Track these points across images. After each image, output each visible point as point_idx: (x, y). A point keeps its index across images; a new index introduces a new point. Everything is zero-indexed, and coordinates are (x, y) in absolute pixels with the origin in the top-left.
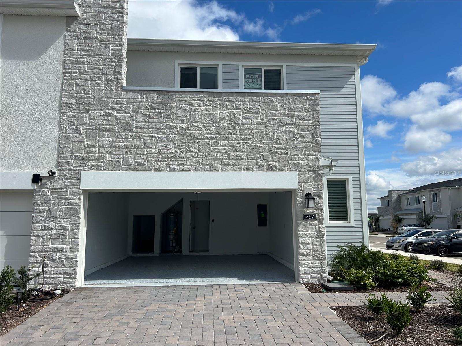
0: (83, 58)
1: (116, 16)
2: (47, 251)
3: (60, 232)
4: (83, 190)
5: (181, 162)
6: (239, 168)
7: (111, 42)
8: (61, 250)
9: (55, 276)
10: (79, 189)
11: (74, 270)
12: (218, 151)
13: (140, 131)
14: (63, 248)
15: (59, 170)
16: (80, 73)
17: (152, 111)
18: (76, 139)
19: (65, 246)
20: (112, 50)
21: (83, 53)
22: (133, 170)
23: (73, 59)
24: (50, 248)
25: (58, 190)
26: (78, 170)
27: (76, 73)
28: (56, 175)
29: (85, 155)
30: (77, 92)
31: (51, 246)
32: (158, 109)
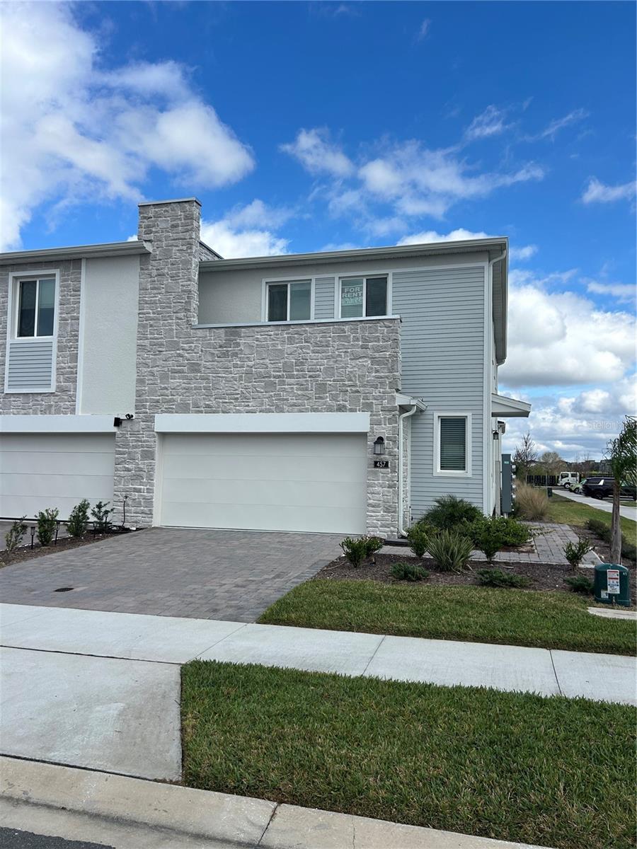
0: (156, 297)
1: (185, 248)
2: (127, 491)
3: (138, 473)
4: (157, 432)
5: (246, 404)
6: (307, 409)
7: (181, 277)
8: (139, 491)
9: (135, 515)
10: (153, 431)
11: (150, 510)
12: (284, 390)
13: (208, 371)
14: (141, 489)
15: (136, 413)
16: (154, 313)
17: (220, 349)
18: (150, 382)
19: (142, 487)
20: (182, 286)
21: (155, 291)
22: (201, 412)
23: (147, 299)
24: (130, 488)
25: (136, 433)
26: (153, 413)
27: (149, 313)
28: (134, 418)
29: (158, 398)
30: (151, 334)
31: (131, 486)
32: (225, 347)
